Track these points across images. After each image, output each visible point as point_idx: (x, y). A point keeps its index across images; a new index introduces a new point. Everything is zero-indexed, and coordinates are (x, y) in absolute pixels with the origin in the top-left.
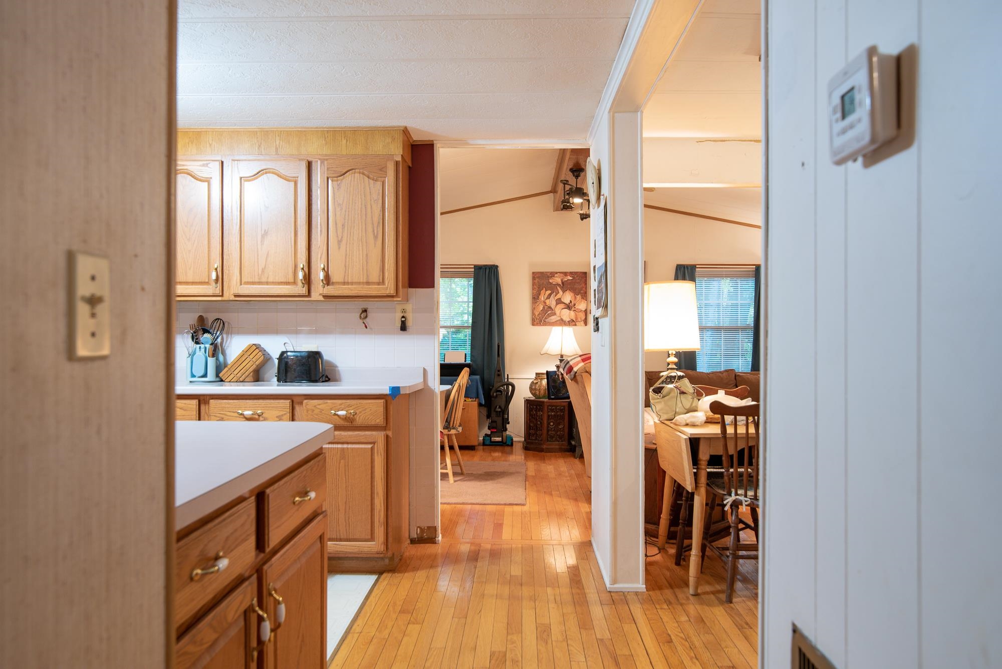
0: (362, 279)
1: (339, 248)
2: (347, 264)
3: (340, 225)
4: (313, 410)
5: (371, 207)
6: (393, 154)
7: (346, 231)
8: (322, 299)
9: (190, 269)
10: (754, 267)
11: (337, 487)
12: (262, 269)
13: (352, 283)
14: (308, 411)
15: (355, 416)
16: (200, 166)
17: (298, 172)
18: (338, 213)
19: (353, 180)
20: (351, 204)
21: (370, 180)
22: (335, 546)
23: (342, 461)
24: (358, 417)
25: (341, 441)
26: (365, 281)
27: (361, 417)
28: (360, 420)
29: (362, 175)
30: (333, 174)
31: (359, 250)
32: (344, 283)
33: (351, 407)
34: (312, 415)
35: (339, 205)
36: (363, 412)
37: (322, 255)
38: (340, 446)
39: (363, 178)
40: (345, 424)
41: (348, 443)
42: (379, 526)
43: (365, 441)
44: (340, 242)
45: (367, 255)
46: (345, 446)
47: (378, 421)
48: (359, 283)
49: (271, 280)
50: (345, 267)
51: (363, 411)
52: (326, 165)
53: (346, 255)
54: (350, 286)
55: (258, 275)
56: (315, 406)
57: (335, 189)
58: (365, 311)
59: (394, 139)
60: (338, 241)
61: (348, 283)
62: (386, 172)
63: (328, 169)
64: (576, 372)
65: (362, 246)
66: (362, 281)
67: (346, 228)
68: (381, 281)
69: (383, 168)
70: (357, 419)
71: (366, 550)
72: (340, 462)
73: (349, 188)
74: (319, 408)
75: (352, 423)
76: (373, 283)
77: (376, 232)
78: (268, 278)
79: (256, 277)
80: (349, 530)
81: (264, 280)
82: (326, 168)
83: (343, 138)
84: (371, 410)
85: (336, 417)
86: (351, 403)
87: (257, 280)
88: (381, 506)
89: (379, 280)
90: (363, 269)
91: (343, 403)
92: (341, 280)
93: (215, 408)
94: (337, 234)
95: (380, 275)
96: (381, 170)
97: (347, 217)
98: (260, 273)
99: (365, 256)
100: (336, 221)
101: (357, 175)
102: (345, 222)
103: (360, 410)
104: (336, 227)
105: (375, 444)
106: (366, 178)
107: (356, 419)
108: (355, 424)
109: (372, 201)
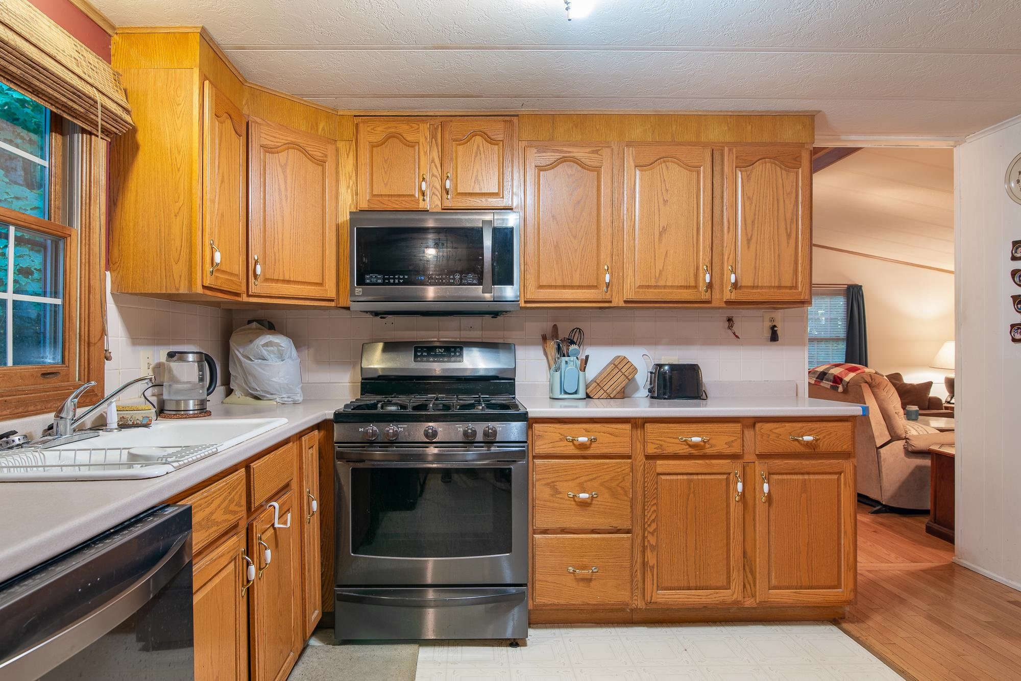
0: (773, 282)
1: (749, 247)
2: (757, 265)
3: (749, 222)
4: (769, 435)
5: (784, 201)
6: (804, 142)
7: (756, 229)
8: (724, 305)
9: (576, 271)
10: (846, 286)
11: (798, 525)
12: (660, 271)
13: (762, 287)
14: (762, 436)
15: (818, 442)
16: (589, 153)
17: (701, 161)
18: (747, 208)
19: (764, 170)
20: (761, 198)
21: (783, 171)
22: (795, 594)
23: (803, 495)
24: (821, 443)
25: (802, 471)
26: (776, 285)
27: (826, 443)
28: (823, 447)
29: (774, 165)
30: (742, 163)
31: (770, 250)
32: (753, 287)
33: (813, 430)
34: (767, 441)
35: (749, 198)
36: (827, 437)
37: (730, 254)
38: (800, 477)
39: (775, 168)
40: (807, 451)
41: (808, 473)
42: (847, 570)
43: (831, 471)
44: (749, 241)
45: (779, 255)
46: (806, 477)
47: (845, 447)
48: (770, 287)
49: (669, 283)
50: (755, 268)
51: (828, 435)
52: (735, 153)
53: (756, 255)
54: (759, 291)
55: (655, 278)
56: (771, 431)
57: (744, 180)
58: (730, 320)
59: (806, 125)
60: (747, 239)
61: (757, 287)
62: (801, 162)
63: (737, 157)
64: (848, 382)
65: (774, 246)
66: (773, 285)
67: (756, 225)
68: (795, 285)
69: (797, 157)
70: (821, 445)
71: (832, 599)
72: (801, 496)
73: (759, 179)
74: (775, 433)
75: (814, 449)
76: (786, 287)
77: (789, 230)
78: (666, 282)
79: (653, 280)
80: (812, 575)
81: (661, 283)
82: (735, 156)
83: (748, 124)
84: (836, 434)
85: (796, 442)
86: (813, 426)
87: (653, 284)
88: (850, 547)
89: (793, 283)
90: (775, 272)
91: (803, 427)
92: (750, 284)
93: (653, 433)
94: (746, 232)
95: (793, 278)
96: (795, 159)
97: (757, 212)
98: (657, 276)
99: (777, 257)
100: (745, 217)
101: (768, 165)
102: (755, 218)
103: (824, 435)
104: (746, 224)
105: (841, 474)
106: (778, 168)
107: (819, 446)
108: (818, 450)
109: (785, 194)
